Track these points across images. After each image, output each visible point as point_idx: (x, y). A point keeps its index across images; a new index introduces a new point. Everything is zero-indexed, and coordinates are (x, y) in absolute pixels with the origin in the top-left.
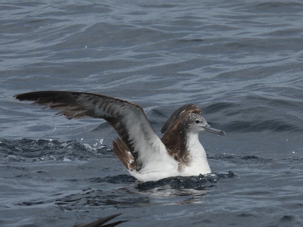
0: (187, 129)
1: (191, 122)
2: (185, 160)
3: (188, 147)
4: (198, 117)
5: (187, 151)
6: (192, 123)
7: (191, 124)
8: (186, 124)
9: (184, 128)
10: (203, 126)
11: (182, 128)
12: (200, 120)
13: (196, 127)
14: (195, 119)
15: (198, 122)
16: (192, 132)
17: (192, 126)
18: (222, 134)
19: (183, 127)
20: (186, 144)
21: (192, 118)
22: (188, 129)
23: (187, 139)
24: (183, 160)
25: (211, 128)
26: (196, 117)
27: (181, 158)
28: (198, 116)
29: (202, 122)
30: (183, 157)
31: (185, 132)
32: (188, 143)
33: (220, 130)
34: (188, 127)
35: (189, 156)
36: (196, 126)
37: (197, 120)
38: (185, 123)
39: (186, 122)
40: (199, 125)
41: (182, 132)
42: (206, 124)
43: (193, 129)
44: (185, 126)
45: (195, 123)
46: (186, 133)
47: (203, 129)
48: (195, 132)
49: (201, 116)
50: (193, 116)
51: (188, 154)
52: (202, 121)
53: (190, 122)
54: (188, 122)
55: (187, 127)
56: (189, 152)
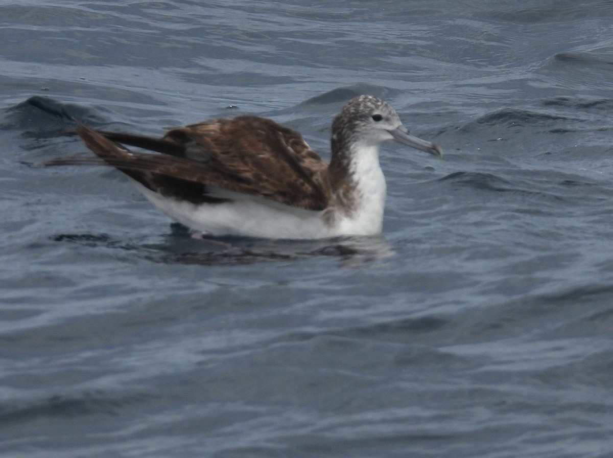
0: (349, 132)
1: (363, 117)
2: (345, 201)
3: (354, 173)
4: (380, 107)
5: (352, 181)
6: (363, 119)
7: (361, 121)
8: (350, 121)
9: (343, 128)
10: (390, 128)
11: (339, 128)
12: (384, 115)
13: (372, 131)
14: (372, 110)
15: (378, 118)
16: (362, 140)
17: (364, 128)
18: (434, 151)
19: (342, 126)
20: (348, 164)
21: (366, 107)
22: (354, 132)
23: (352, 156)
24: (338, 197)
25: (408, 137)
26: (373, 106)
27: (334, 193)
28: (379, 103)
29: (387, 120)
30: (341, 192)
31: (346, 139)
32: (355, 163)
33: (430, 143)
34: (355, 128)
35: (355, 194)
36: (372, 129)
37: (376, 113)
38: (346, 117)
39: (351, 115)
40: (381, 125)
41: (338, 136)
42: (396, 124)
43: (366, 134)
44: (346, 124)
45: (371, 119)
46: (349, 142)
47: (390, 137)
48: (370, 143)
49: (389, 105)
50: (368, 101)
51: (354, 188)
52: (390, 116)
53: (361, 117)
54: (355, 116)
55: (352, 128)
56: (357, 183)
